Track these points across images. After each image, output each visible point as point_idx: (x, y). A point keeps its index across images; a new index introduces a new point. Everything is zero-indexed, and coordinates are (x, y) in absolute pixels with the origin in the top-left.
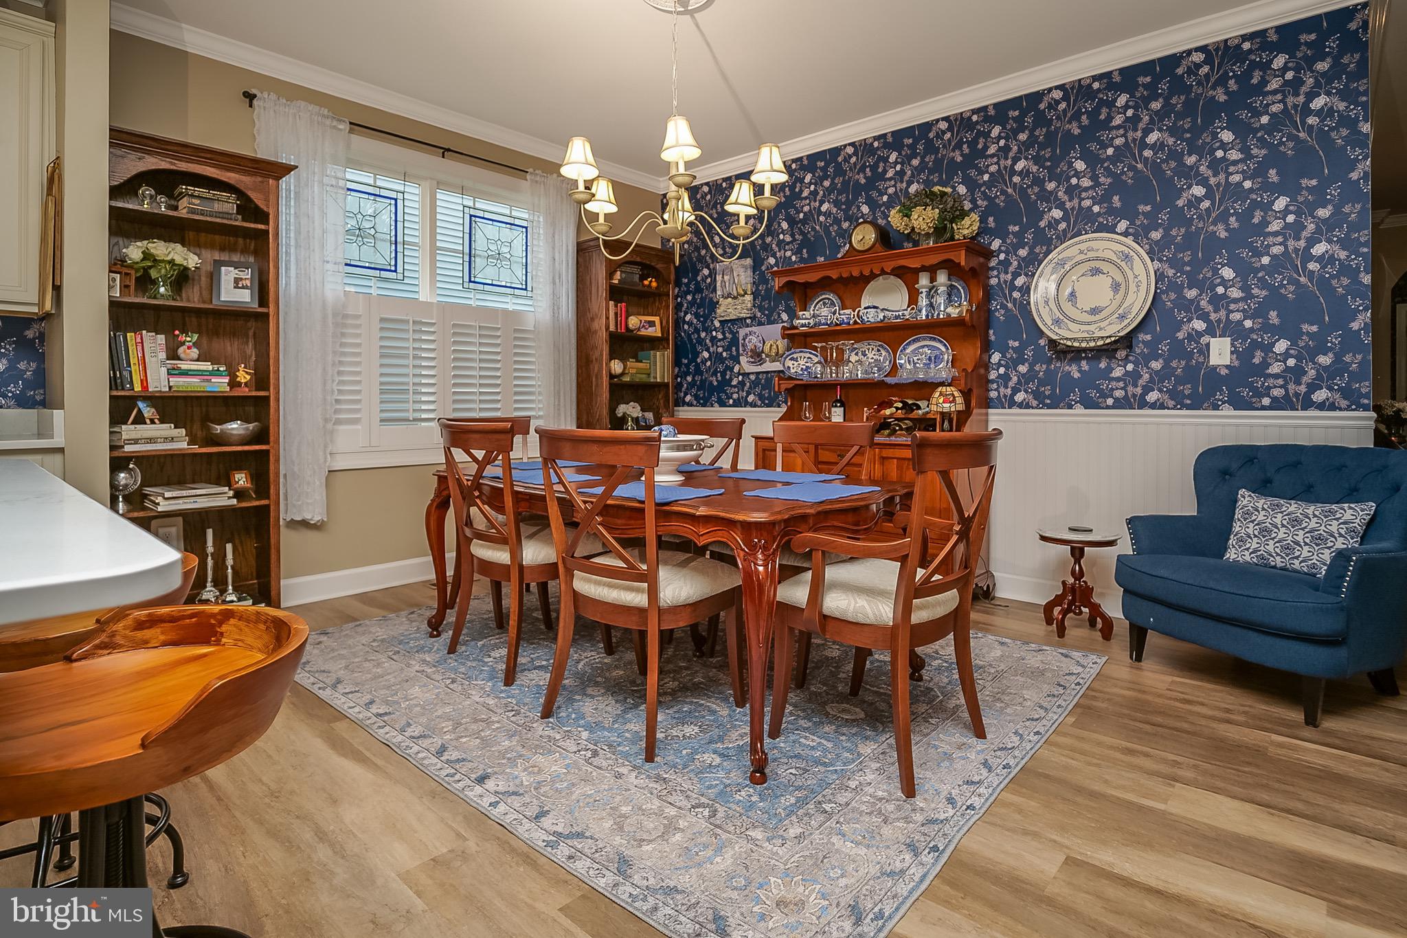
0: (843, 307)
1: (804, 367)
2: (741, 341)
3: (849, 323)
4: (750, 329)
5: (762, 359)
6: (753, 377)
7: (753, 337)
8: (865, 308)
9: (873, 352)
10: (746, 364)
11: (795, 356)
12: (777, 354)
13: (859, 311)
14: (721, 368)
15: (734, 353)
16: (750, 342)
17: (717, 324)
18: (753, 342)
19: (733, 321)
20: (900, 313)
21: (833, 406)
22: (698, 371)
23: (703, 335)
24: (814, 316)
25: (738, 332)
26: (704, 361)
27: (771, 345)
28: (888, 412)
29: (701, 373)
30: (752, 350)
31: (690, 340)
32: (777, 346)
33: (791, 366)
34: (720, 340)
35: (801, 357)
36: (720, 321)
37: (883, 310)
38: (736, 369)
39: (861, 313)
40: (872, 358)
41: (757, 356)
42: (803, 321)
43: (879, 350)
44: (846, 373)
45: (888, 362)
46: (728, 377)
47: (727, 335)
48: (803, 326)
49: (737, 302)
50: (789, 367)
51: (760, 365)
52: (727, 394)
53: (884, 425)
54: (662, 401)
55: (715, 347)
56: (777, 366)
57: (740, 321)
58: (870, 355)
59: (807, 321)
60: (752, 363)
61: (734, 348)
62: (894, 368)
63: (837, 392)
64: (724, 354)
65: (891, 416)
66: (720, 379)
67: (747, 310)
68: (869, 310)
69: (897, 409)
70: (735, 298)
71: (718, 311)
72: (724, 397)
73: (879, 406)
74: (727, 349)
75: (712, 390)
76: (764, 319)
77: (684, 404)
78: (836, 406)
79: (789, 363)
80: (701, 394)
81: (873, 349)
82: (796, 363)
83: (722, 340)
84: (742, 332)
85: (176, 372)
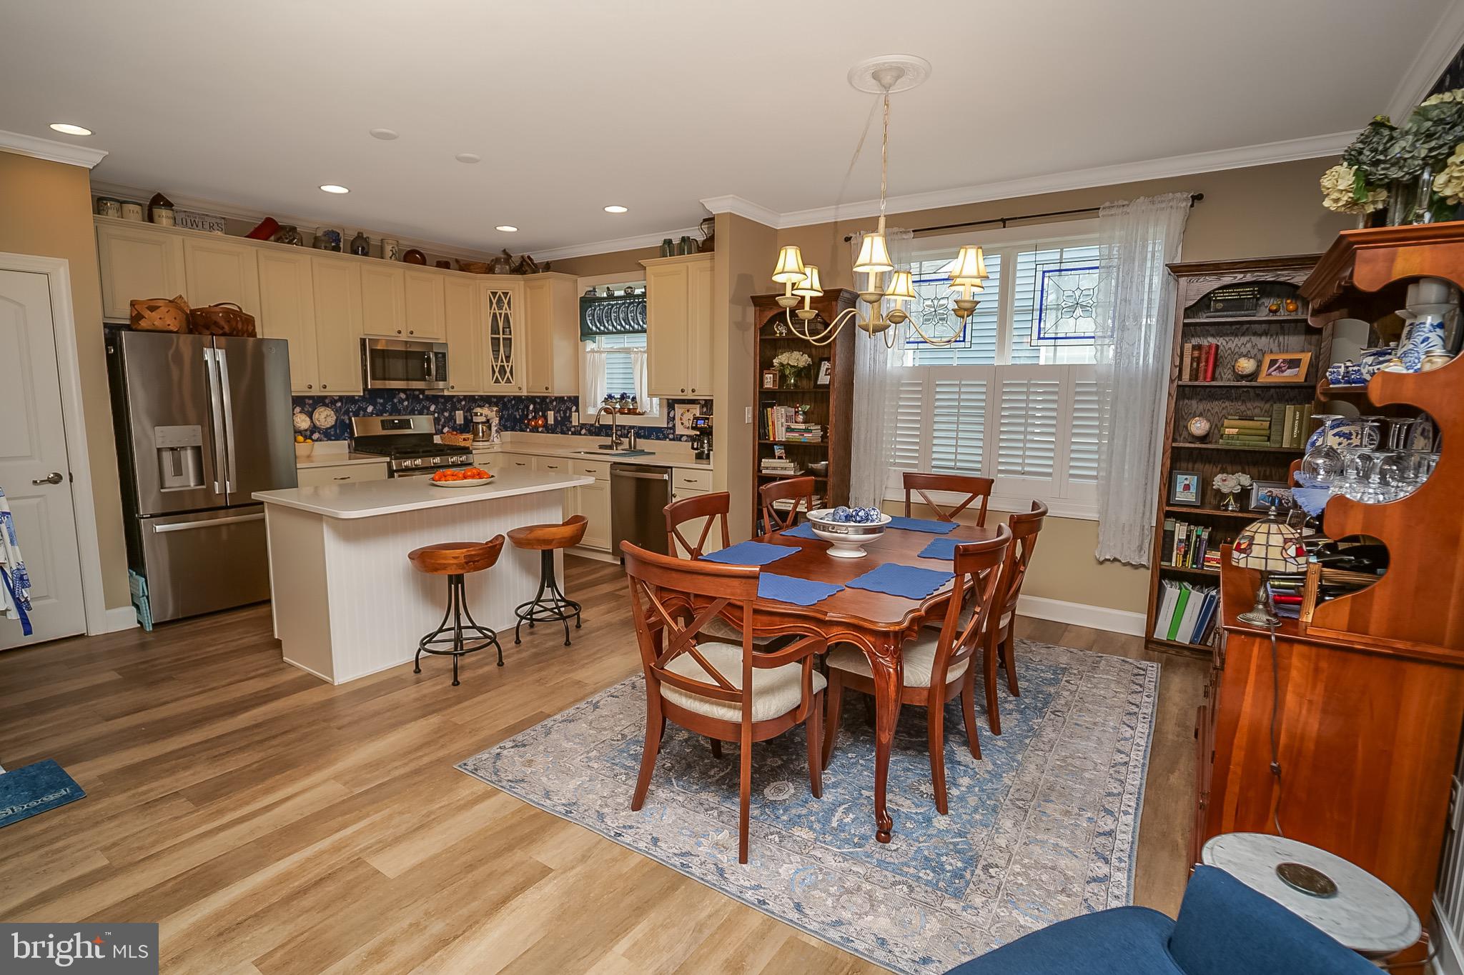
85: (789, 429)
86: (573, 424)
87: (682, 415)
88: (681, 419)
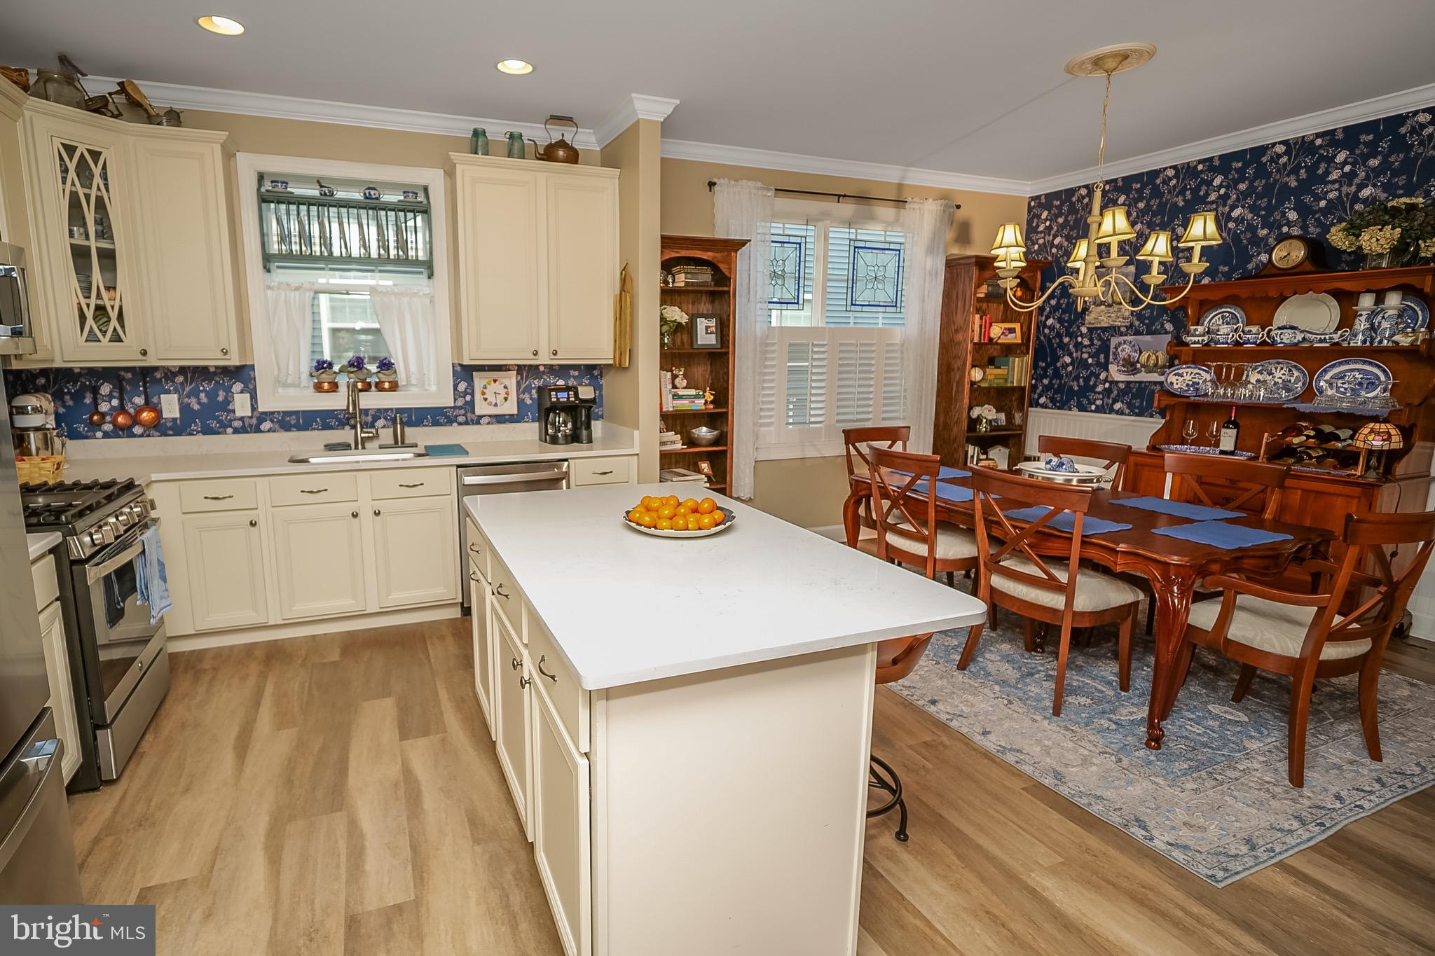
0: (1249, 322)
1: (1190, 383)
2: (1112, 349)
3: (1255, 343)
4: (1125, 338)
5: (1136, 369)
6: (1122, 386)
7: (1124, 347)
8: (1279, 328)
9: (1283, 372)
10: (1116, 373)
11: (1180, 371)
12: (1156, 365)
13: (1270, 330)
14: (1084, 373)
15: (1102, 360)
16: (1123, 350)
17: (1084, 330)
18: (1126, 351)
19: (1104, 329)
20: (1327, 337)
21: (1224, 427)
22: (1057, 374)
23: (1066, 340)
24: (1208, 332)
25: (1109, 340)
26: (1065, 366)
27: (1149, 356)
28: (1296, 440)
29: (1061, 377)
30: (1124, 359)
31: (1050, 344)
32: (1157, 357)
33: (1175, 382)
34: (1086, 346)
35: (1187, 373)
36: (1088, 328)
37: (1302, 332)
38: (1103, 376)
39: (1273, 334)
40: (1280, 378)
41: (1130, 366)
42: (1196, 339)
43: (1290, 370)
44: (1243, 393)
45: (1300, 384)
46: (1091, 383)
47: (1095, 342)
48: (1195, 343)
49: (1111, 310)
50: (1172, 383)
51: (1133, 374)
52: (1089, 400)
53: (1290, 451)
54: (1015, 403)
55: (1079, 353)
56: (1155, 377)
57: (1114, 330)
58: (1278, 374)
59: (1200, 339)
60: (1124, 371)
61: (1102, 356)
62: (1309, 393)
63: (1231, 412)
64: (1090, 361)
65: (1301, 445)
66: (1082, 384)
67: (1124, 318)
68: (1284, 331)
69: (1308, 437)
70: (1109, 306)
71: (1087, 317)
72: (1085, 401)
73: (1284, 432)
74: (1095, 355)
75: (1071, 394)
76: (1143, 328)
77: (1037, 405)
78: (1228, 427)
79: (1172, 378)
80: (1058, 397)
81: (1282, 369)
82: (1181, 379)
83: (1089, 346)
84: (1114, 341)
85: (676, 397)
86: (239, 414)
87: (485, 387)
88: (483, 393)
